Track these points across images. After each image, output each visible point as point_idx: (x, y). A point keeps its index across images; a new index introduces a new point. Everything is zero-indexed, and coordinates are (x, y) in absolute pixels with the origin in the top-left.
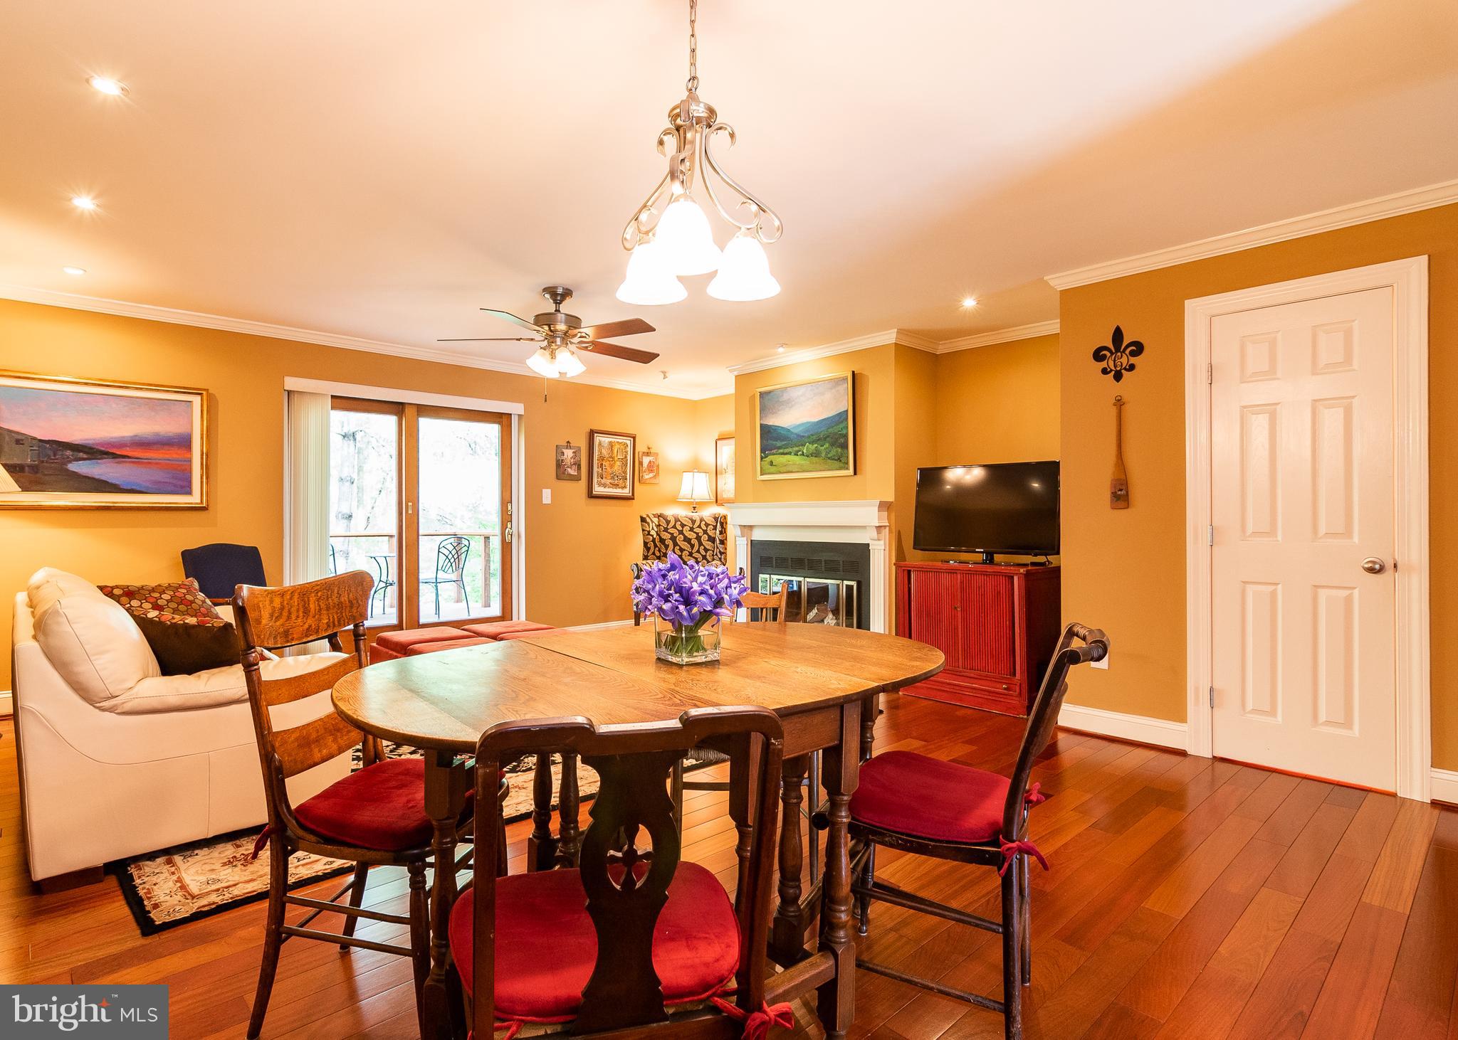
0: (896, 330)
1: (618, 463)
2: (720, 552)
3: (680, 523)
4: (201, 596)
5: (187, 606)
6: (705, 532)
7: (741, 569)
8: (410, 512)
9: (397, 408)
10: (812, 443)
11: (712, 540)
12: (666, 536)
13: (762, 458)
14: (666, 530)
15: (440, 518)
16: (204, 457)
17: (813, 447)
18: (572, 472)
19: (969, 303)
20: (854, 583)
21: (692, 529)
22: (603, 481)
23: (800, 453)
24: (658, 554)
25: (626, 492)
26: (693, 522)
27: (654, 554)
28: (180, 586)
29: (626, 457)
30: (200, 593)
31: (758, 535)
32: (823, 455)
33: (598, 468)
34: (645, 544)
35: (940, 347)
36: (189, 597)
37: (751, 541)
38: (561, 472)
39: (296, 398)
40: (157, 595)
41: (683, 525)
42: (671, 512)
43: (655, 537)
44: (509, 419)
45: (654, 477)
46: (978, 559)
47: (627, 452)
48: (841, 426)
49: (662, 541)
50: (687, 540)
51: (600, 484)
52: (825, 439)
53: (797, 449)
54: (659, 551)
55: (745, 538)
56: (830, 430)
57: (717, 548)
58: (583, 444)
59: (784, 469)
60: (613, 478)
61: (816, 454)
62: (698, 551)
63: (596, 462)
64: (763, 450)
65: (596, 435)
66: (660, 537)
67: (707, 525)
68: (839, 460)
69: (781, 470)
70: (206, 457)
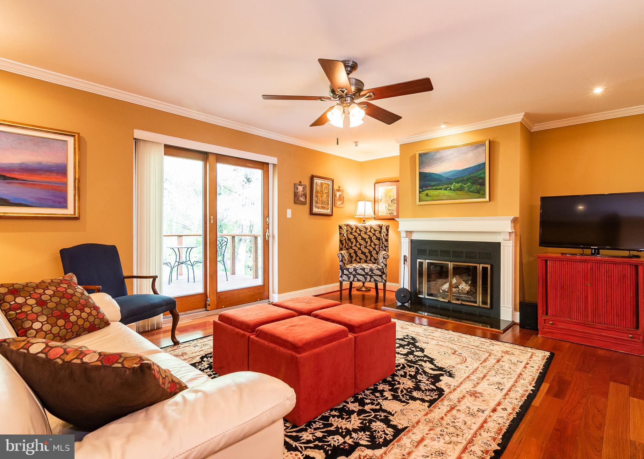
0: (524, 113)
1: (325, 195)
2: (385, 246)
3: (358, 229)
4: (80, 288)
5: (68, 299)
6: (374, 235)
7: (405, 256)
8: (212, 222)
9: (204, 156)
10: (458, 183)
11: (379, 239)
12: (351, 237)
13: (420, 192)
14: (351, 233)
15: (183, 226)
16: (77, 181)
17: (458, 185)
18: (302, 199)
19: (598, 90)
20: (489, 267)
21: (366, 233)
22: (318, 205)
23: (449, 188)
24: (347, 247)
25: (328, 212)
26: (366, 229)
27: (345, 247)
28: (61, 282)
29: (329, 192)
30: (79, 286)
31: (415, 237)
32: (466, 189)
33: (315, 197)
34: (341, 241)
35: (534, 127)
36: (70, 291)
37: (411, 240)
38: (296, 200)
39: (141, 145)
40: (40, 291)
41: (360, 231)
42: (353, 223)
43: (346, 237)
44: (268, 167)
45: (342, 203)
46: (589, 253)
47: (329, 189)
48: (480, 172)
49: (349, 239)
50: (363, 239)
51: (316, 207)
52: (467, 180)
53: (446, 186)
54: (348, 245)
55: (408, 239)
56: (471, 175)
57: (383, 243)
58: (307, 183)
59: (437, 198)
60: (322, 204)
61: (461, 189)
62: (370, 245)
63: (314, 194)
64: (421, 187)
65: (314, 178)
66: (348, 237)
67: (375, 231)
68: (478, 192)
69: (435, 198)
70: (78, 182)
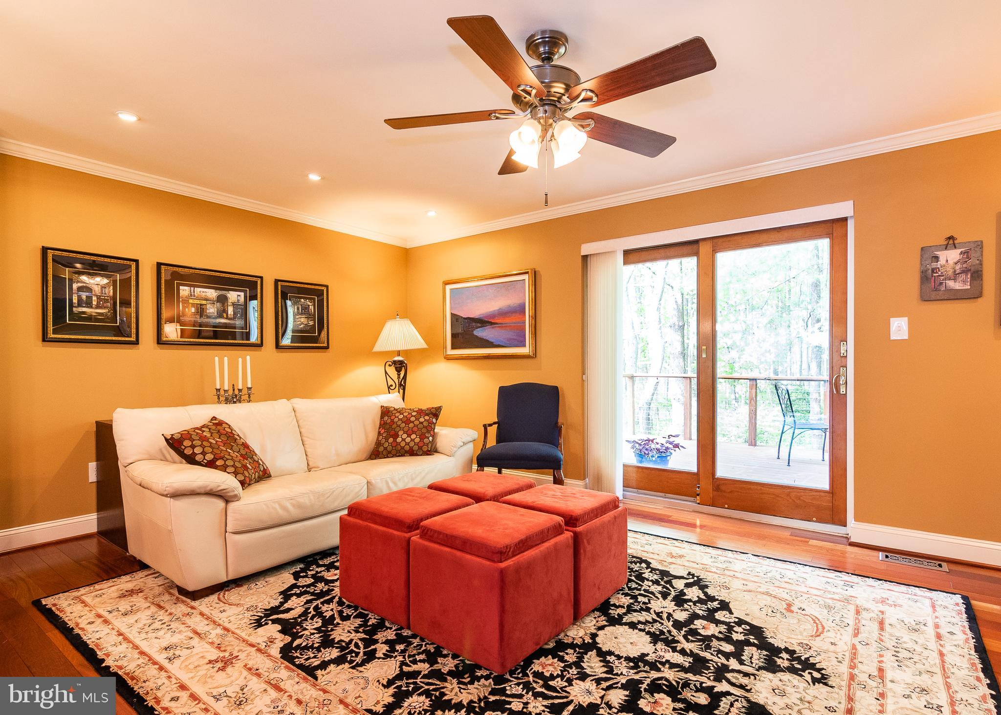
16: (531, 319)
38: (931, 288)
39: (593, 264)
44: (843, 226)
58: (987, 235)
70: (535, 318)
